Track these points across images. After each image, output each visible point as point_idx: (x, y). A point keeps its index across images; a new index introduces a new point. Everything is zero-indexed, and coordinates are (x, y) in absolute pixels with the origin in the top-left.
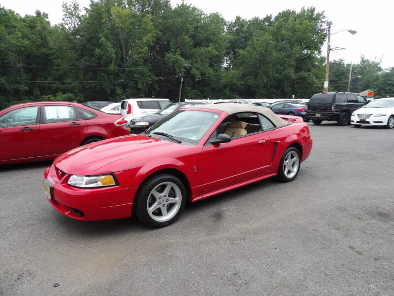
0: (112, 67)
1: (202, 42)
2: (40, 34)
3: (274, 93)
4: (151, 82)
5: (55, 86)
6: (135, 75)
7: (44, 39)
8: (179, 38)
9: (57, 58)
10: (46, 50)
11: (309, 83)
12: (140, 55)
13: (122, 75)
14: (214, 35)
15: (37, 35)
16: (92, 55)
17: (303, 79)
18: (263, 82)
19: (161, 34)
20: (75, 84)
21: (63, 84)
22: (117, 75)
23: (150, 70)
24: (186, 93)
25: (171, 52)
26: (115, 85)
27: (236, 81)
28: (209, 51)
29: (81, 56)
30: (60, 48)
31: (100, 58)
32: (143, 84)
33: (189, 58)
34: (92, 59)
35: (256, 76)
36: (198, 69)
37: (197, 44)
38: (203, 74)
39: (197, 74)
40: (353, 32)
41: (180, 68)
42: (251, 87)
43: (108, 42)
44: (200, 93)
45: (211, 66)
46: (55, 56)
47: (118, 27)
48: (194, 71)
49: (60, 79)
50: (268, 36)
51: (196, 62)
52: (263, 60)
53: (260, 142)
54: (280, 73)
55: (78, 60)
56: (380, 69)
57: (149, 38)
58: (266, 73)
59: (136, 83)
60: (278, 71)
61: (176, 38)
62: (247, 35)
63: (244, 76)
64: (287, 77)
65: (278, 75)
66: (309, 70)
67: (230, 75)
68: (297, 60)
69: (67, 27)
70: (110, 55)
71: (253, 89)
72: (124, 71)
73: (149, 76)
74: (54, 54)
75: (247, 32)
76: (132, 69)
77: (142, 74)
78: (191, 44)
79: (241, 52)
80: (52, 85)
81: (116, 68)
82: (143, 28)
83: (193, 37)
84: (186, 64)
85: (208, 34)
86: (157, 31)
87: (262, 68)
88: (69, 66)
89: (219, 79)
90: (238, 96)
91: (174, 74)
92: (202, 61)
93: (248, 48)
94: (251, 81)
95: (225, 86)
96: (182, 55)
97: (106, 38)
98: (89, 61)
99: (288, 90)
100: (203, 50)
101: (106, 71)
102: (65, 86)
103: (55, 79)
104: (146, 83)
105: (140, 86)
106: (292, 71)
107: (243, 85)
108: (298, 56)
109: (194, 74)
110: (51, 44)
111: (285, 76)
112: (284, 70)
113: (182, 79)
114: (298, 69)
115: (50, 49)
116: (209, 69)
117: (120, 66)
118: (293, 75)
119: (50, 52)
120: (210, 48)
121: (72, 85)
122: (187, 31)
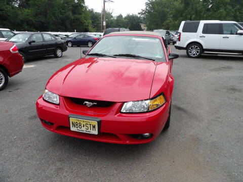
3: (59, 28)
11: (82, 23)
17: (78, 19)
18: (53, 20)
27: (31, 18)
35: (46, 16)
45: (8, 4)
54: (63, 15)
56: (112, 17)
58: (54, 14)
60: (61, 13)
63: (36, 15)
65: (61, 16)
66: (80, 14)
67: (25, 13)
68: (73, 6)
90: (34, 30)
95: (22, 21)
99: (69, 26)
106: (71, 14)
107: (36, 21)
108: (73, 4)
111: (67, 17)
112: (65, 13)
114: (74, 13)
116: (8, 6)
118: (72, 17)
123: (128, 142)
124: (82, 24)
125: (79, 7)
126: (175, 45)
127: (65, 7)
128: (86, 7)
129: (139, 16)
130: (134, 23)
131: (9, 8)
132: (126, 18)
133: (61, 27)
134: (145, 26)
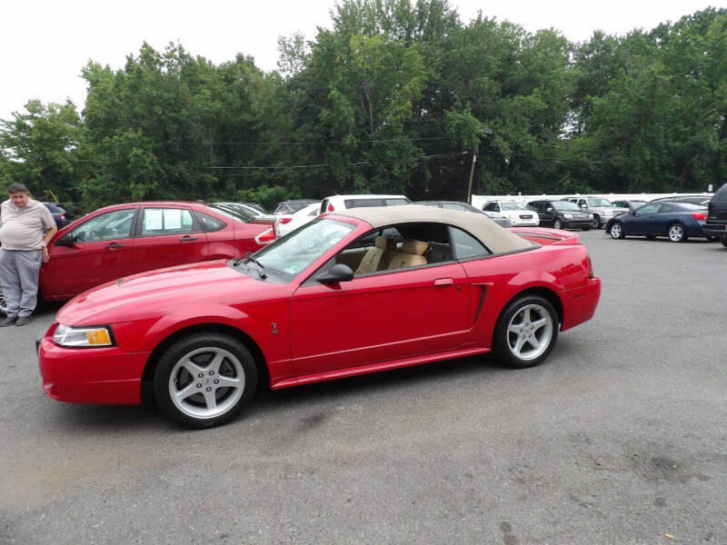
0: (348, 140)
1: (519, 85)
2: (241, 91)
3: (670, 181)
4: (416, 165)
5: (259, 172)
6: (388, 152)
7: (244, 98)
8: (471, 82)
9: (264, 128)
10: (245, 116)
12: (398, 117)
13: (365, 153)
14: (542, 71)
15: (235, 92)
16: (317, 121)
18: (644, 159)
19: (438, 77)
20: (287, 170)
21: (272, 170)
22: (357, 154)
23: (416, 143)
24: (482, 183)
25: (457, 108)
26: (353, 171)
27: (585, 159)
29: (299, 123)
30: (269, 111)
31: (329, 125)
32: (401, 167)
33: (491, 118)
34: (316, 128)
36: (506, 138)
37: (509, 91)
39: (505, 147)
41: (470, 137)
42: (618, 169)
43: (342, 97)
44: (510, 184)
45: (534, 130)
46: (261, 124)
47: (361, 70)
48: (498, 141)
49: (267, 162)
50: (656, 66)
51: (504, 124)
52: (644, 114)
53: (438, 282)
54: (684, 141)
55: (294, 129)
57: (414, 85)
58: (650, 142)
59: (390, 167)
60: (678, 136)
61: (466, 82)
62: (616, 65)
63: (604, 148)
64: (699, 148)
65: (677, 144)
67: (575, 147)
69: (283, 75)
70: (345, 118)
71: (621, 174)
72: (369, 146)
73: (413, 154)
74: (257, 122)
75: (615, 62)
76: (384, 141)
77: (401, 150)
78: (496, 90)
80: (253, 174)
81: (356, 141)
82: (406, 69)
83: (500, 77)
84: (483, 129)
85: (531, 71)
86: (432, 71)
87: (642, 131)
88: (281, 140)
89: (551, 154)
90: (588, 189)
91: (459, 148)
92: (514, 121)
93: (612, 93)
94: (618, 158)
95: (561, 170)
96: (476, 113)
97: (339, 90)
98: (311, 131)
100: (518, 100)
101: (341, 147)
102: (272, 174)
103: (259, 164)
104: (408, 167)
105: (396, 172)
107: (599, 166)
109: (497, 148)
110: (255, 106)
111: (696, 145)
112: (693, 134)
113: (475, 158)
115: (254, 115)
116: (529, 136)
117: (363, 136)
118: (715, 143)
119: (254, 118)
120: (531, 98)
121: (284, 172)
122: (487, 69)
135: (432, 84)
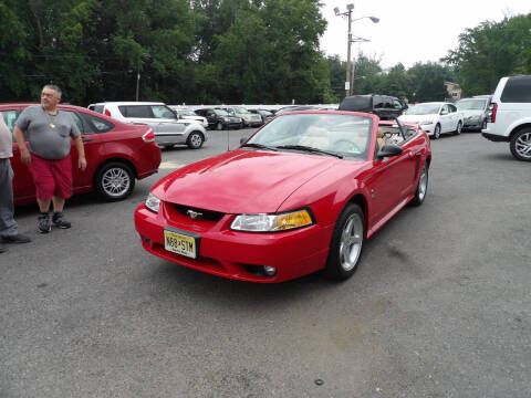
0: (22, 53)
1: (163, 20)
3: (266, 97)
6: (63, 67)
8: (130, 13)
12: (70, 36)
13: (40, 67)
14: (180, 12)
17: (302, 78)
18: (252, 82)
22: (31, 67)
23: (87, 60)
25: (120, 33)
26: (28, 82)
27: (214, 80)
28: (177, 35)
32: (77, 81)
33: (148, 45)
35: (241, 74)
36: (162, 61)
37: (154, 26)
38: (168, 69)
39: (160, 67)
40: (375, 20)
41: (136, 60)
42: (235, 88)
43: (11, 11)
45: (179, 57)
48: (156, 64)
50: (254, 19)
51: (159, 50)
52: (250, 51)
54: (273, 70)
56: (379, 70)
57: (80, 8)
58: (256, 71)
60: (270, 68)
61: (125, 13)
62: (224, 15)
63: (224, 75)
64: (282, 76)
65: (270, 73)
66: (308, 68)
67: (206, 72)
68: (293, 53)
70: (16, 32)
71: (238, 91)
72: (42, 60)
75: (224, 12)
76: (58, 57)
77: (74, 66)
78: (149, 23)
79: (221, 38)
81: (30, 55)
83: (148, 12)
84: (145, 53)
85: (173, 11)
89: (191, 76)
92: (166, 49)
93: (231, 34)
94: (235, 81)
95: (200, 87)
96: (137, 40)
99: (283, 93)
100: (167, 33)
101: (12, 59)
104: (83, 81)
105: (72, 85)
106: (289, 68)
107: (224, 86)
108: (294, 48)
109: (156, 68)
111: (280, 74)
112: (277, 66)
113: (139, 76)
114: (294, 65)
116: (178, 61)
117: (35, 51)
118: (290, 75)
120: (177, 32)
122: (143, 4)
123: (235, 276)
124: (310, 86)
125: (306, 54)
126: (483, 131)
127: (277, 56)
128: (319, 54)
129: (443, 65)
130: (431, 81)
131: (181, 64)
132: (411, 71)
133: (267, 94)
134: (455, 88)
135: (95, 12)
